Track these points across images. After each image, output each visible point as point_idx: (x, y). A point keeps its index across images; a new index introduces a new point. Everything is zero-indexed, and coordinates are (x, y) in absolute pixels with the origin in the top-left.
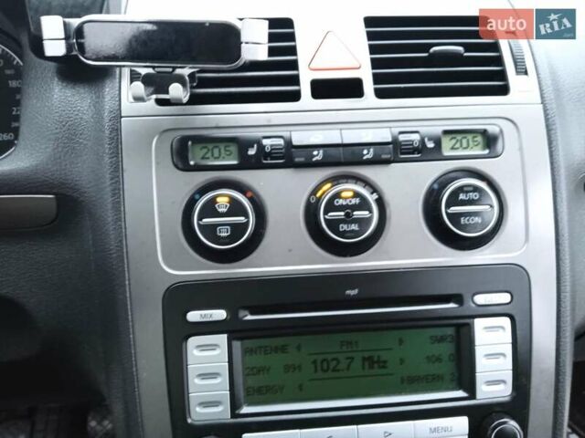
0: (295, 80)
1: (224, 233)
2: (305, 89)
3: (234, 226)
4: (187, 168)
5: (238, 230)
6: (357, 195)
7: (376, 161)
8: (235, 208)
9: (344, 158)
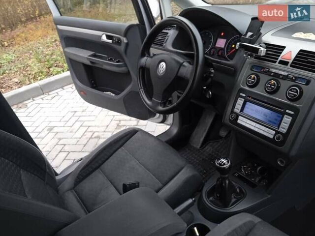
0: (277, 59)
1: (250, 82)
2: (278, 61)
3: (252, 81)
4: (251, 70)
5: (253, 82)
6: (274, 83)
7: (282, 79)
8: (254, 79)
9: (276, 76)
